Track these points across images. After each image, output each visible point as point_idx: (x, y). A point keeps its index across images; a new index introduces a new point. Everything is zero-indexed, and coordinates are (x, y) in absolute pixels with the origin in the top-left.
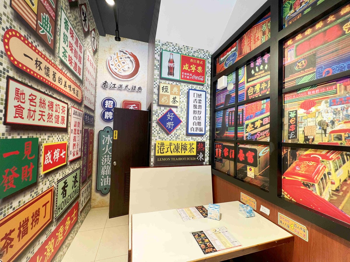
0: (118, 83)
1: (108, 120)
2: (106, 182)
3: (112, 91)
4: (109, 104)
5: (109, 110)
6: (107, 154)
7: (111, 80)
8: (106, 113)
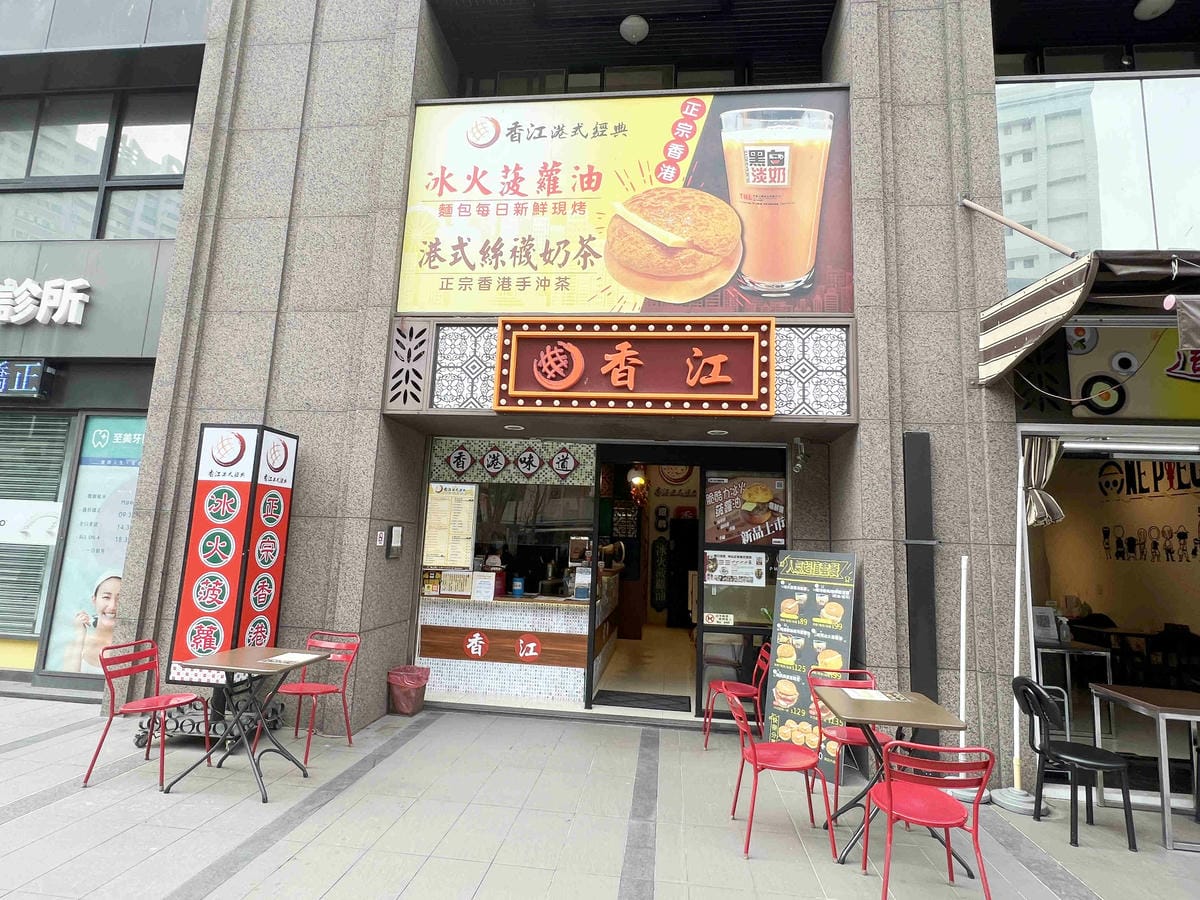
0: (671, 488)
1: (662, 530)
2: (662, 597)
3: (665, 497)
4: (662, 512)
5: (662, 518)
6: (661, 566)
7: (665, 487)
8: (660, 521)
